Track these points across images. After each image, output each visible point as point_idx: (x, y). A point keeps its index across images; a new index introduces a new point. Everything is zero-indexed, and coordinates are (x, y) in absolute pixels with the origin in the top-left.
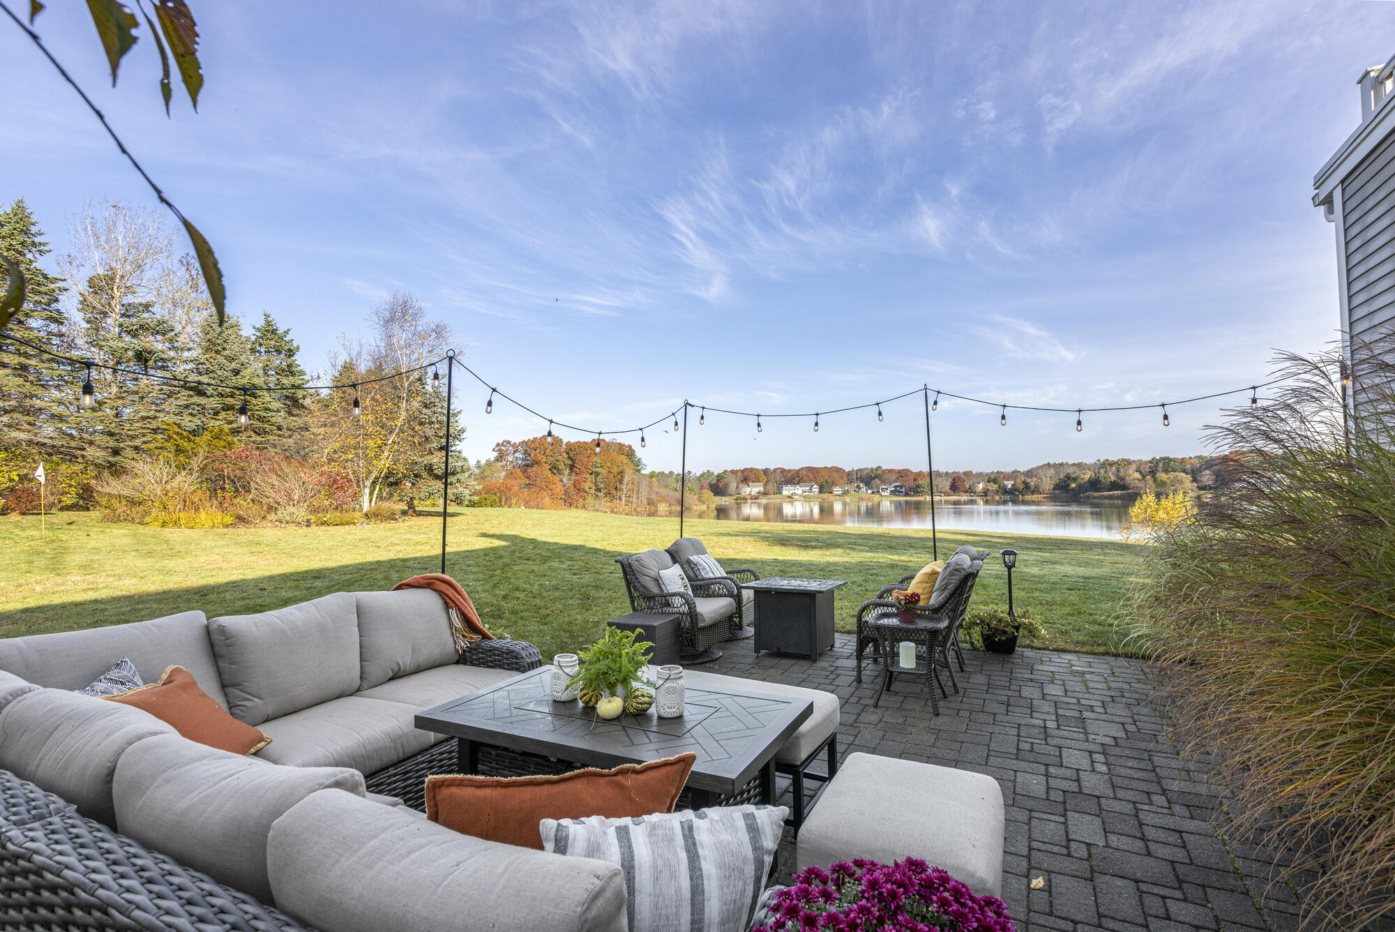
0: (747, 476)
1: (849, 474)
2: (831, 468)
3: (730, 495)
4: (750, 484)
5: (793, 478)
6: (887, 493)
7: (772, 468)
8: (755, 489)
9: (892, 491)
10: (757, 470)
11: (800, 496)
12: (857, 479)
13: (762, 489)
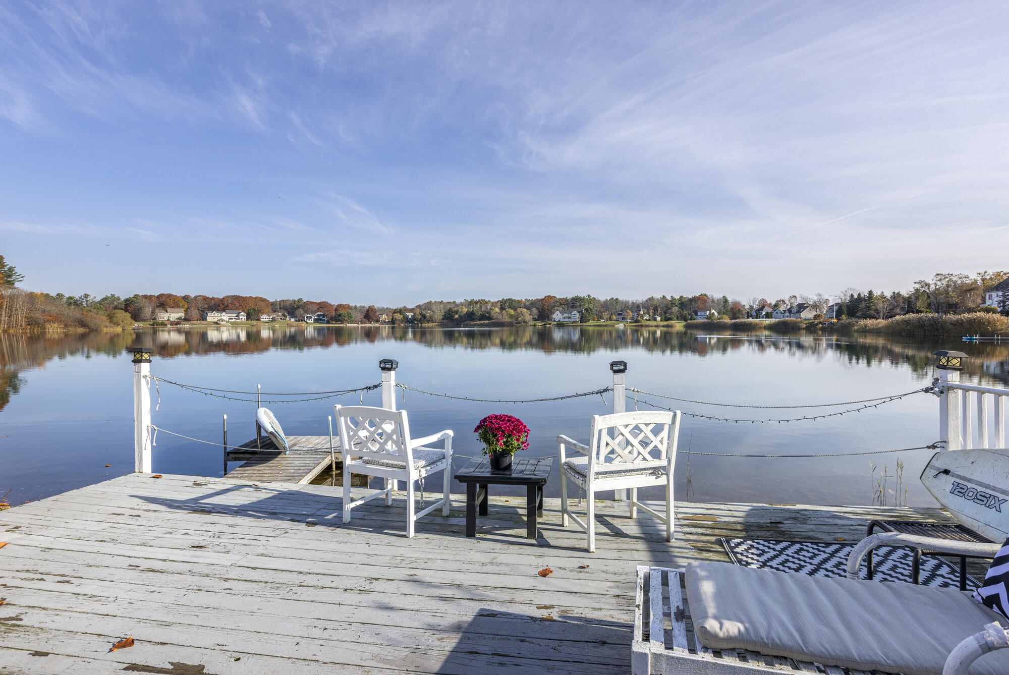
0: (164, 302)
1: (273, 304)
2: (256, 298)
3: (144, 320)
4: (168, 309)
5: (220, 305)
6: (311, 321)
7: (192, 295)
8: (175, 315)
9: (315, 320)
10: (176, 296)
11: (228, 322)
12: (280, 308)
13: (183, 315)
